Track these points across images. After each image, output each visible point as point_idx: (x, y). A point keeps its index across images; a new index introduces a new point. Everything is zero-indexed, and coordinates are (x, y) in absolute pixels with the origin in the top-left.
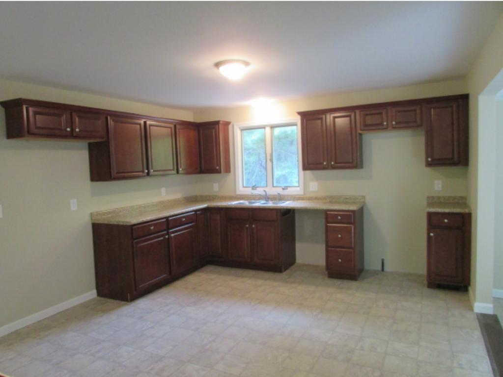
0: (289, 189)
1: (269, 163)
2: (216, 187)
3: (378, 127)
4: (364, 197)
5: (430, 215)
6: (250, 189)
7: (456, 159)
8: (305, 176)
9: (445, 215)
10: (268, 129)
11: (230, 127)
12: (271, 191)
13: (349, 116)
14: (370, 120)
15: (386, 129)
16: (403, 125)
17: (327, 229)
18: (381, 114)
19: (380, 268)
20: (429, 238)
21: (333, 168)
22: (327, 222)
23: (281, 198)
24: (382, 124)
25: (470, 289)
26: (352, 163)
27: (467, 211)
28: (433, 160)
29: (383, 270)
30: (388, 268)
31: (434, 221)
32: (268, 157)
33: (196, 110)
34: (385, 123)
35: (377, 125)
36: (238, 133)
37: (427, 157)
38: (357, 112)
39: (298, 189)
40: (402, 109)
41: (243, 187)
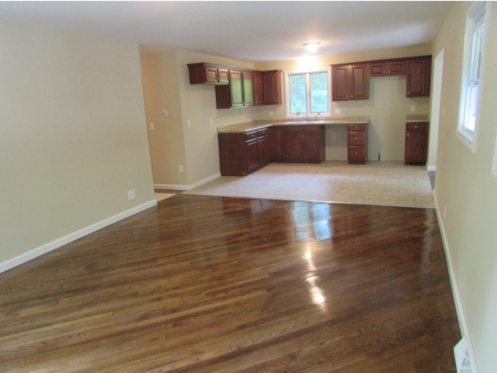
0: (322, 114)
1: (308, 98)
2: (271, 114)
3: (380, 74)
4: (369, 117)
5: (408, 125)
6: (295, 115)
7: (423, 93)
8: (332, 105)
9: (415, 124)
10: (308, 76)
11: (282, 73)
12: (310, 116)
13: (363, 68)
14: (375, 70)
15: (384, 75)
16: (394, 73)
17: (349, 135)
18: (381, 66)
19: (377, 159)
20: (407, 138)
21: (352, 99)
22: (349, 131)
23: (316, 119)
24: (382, 72)
25: (427, 163)
26: (363, 96)
27: (426, 121)
28: (410, 93)
29: (379, 160)
30: (382, 158)
31: (409, 127)
32: (308, 94)
33: (257, 63)
34: (384, 72)
35: (379, 73)
36: (287, 78)
37: (407, 92)
38: (368, 65)
39: (327, 114)
40: (395, 63)
41: (290, 113)
